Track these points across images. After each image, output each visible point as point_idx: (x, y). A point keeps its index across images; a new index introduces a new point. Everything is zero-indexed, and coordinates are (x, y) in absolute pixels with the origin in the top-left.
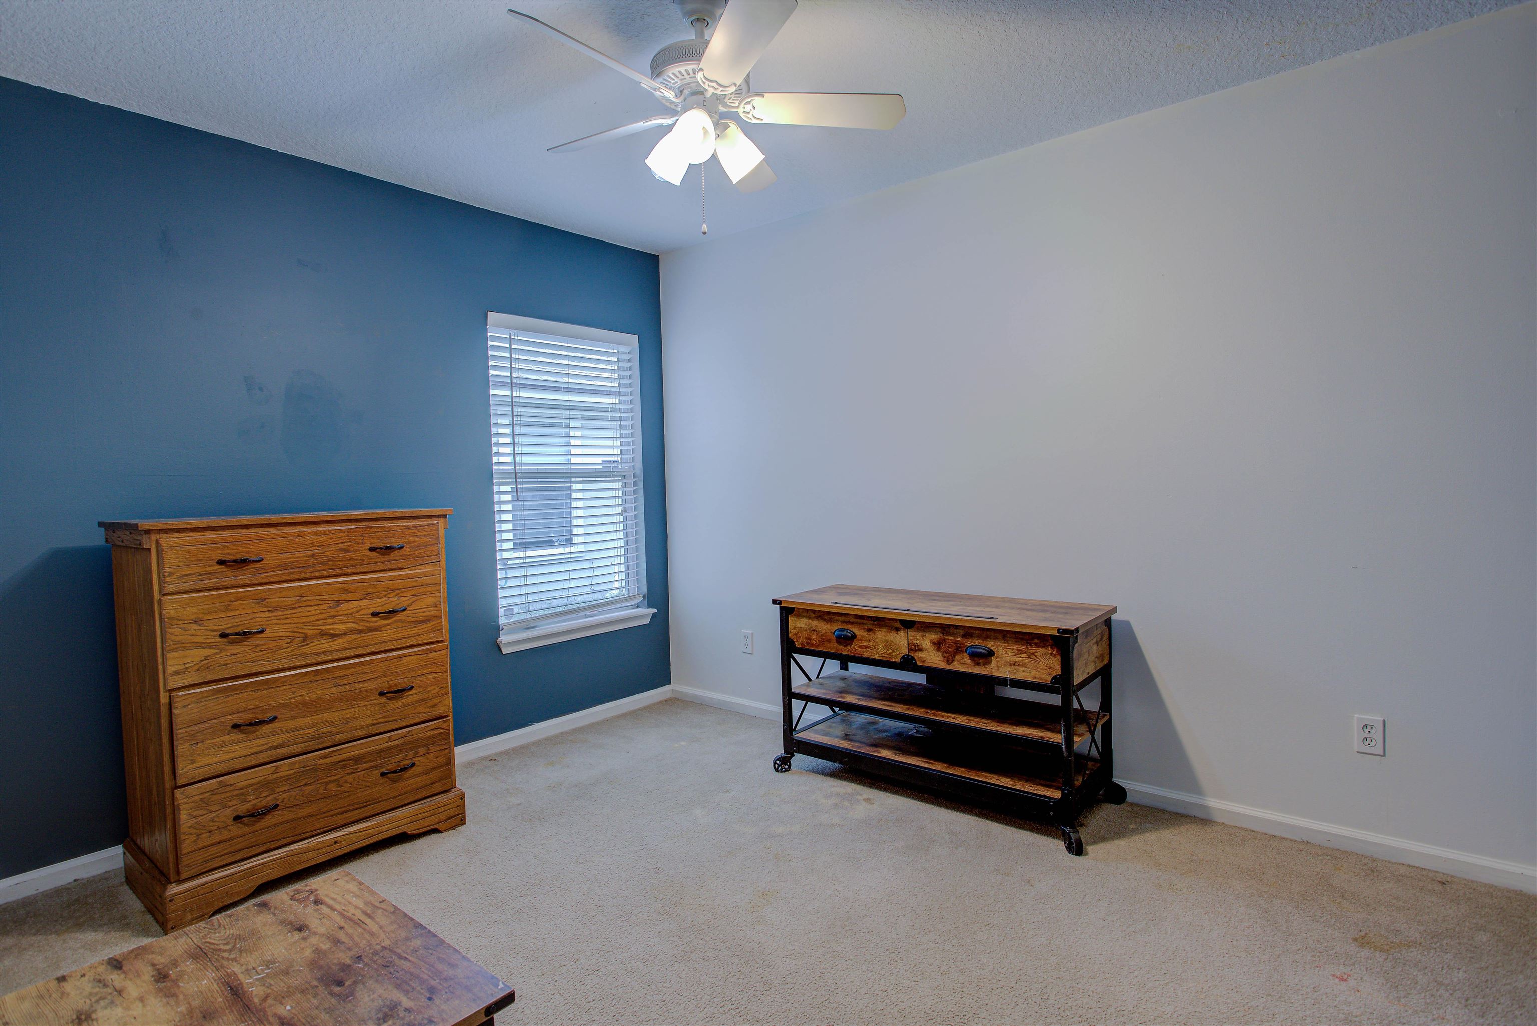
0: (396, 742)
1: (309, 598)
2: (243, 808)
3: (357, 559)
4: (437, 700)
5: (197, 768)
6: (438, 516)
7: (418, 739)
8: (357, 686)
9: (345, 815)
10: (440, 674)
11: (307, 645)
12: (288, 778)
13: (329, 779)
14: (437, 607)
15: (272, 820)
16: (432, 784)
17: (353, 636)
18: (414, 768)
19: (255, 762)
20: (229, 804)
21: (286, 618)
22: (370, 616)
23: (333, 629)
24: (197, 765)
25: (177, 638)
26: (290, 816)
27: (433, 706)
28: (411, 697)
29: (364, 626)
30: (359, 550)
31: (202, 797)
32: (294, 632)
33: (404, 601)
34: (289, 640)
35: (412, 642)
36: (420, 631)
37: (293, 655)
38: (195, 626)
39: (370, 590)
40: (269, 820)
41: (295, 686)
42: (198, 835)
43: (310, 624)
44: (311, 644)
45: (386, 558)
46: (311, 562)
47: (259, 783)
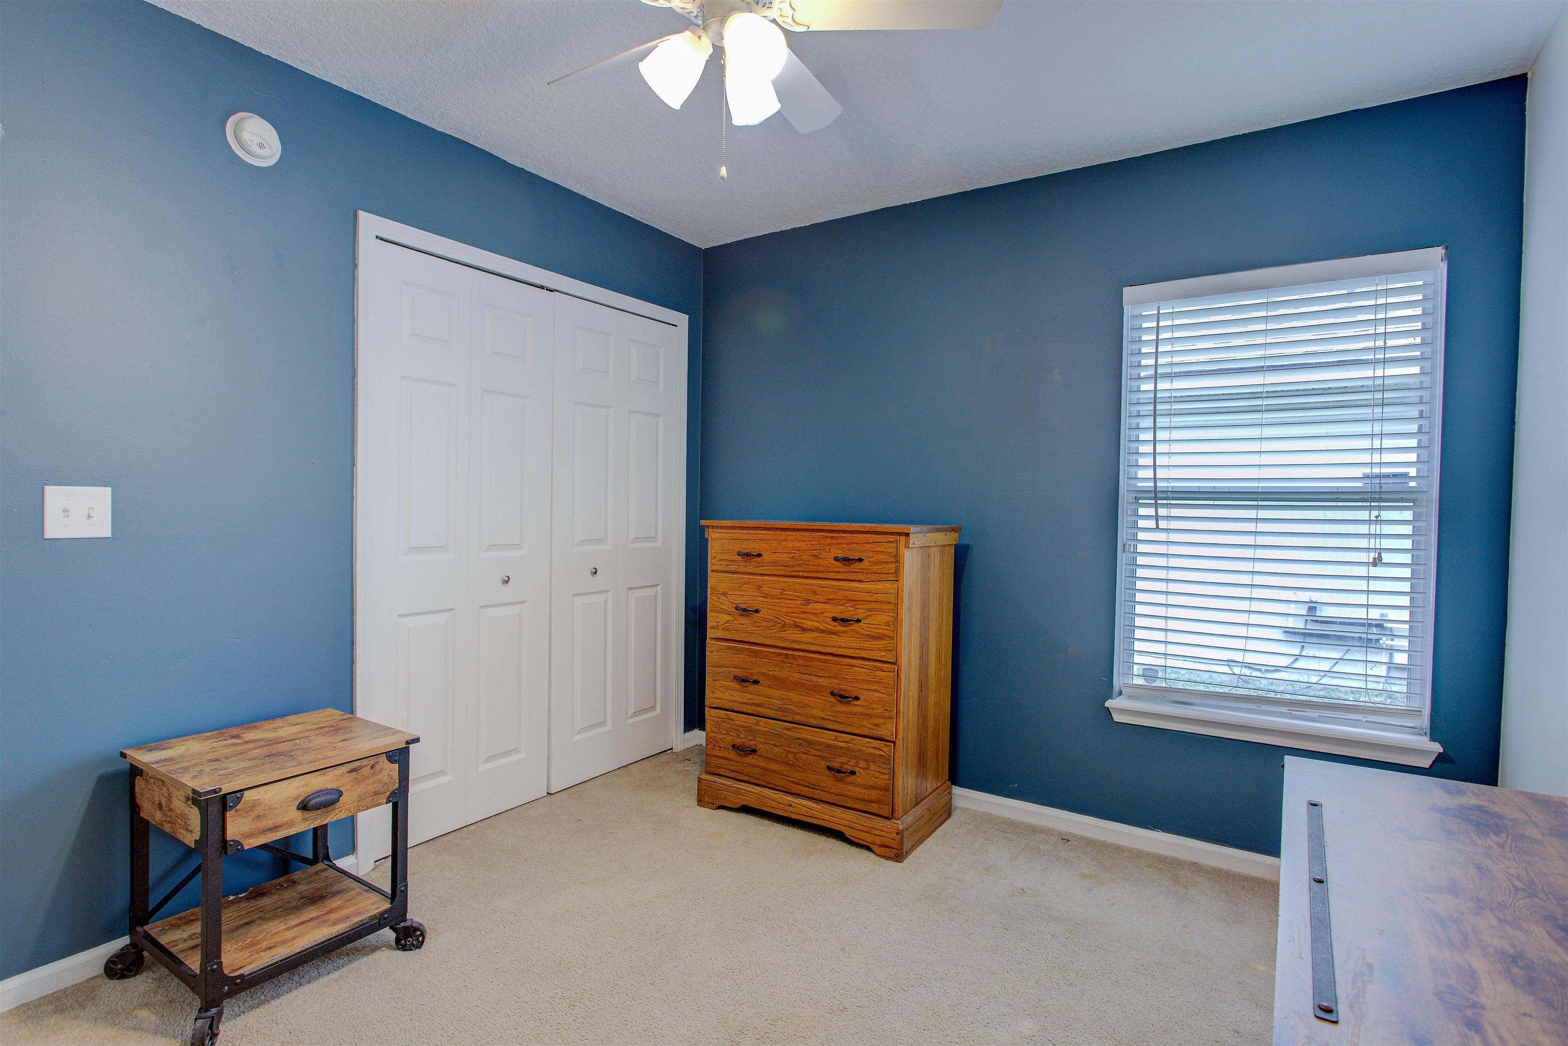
0: (842, 744)
1: (788, 593)
2: (739, 741)
3: (824, 566)
4: (880, 721)
5: (715, 698)
6: (899, 534)
7: (860, 751)
8: (815, 679)
9: (798, 787)
10: (885, 696)
11: (784, 631)
12: (764, 733)
13: (790, 749)
14: (889, 626)
15: (753, 761)
16: (870, 801)
17: (817, 634)
18: (854, 777)
19: (744, 710)
20: (731, 733)
21: (773, 606)
22: (831, 620)
23: (803, 623)
24: (716, 696)
25: (715, 603)
26: (762, 764)
27: (877, 725)
28: (857, 707)
29: (826, 628)
30: (826, 558)
31: (717, 719)
32: (777, 618)
33: (860, 614)
34: (774, 624)
35: (864, 655)
36: (874, 646)
37: (775, 636)
38: (723, 597)
39: (832, 597)
40: (750, 759)
41: (772, 661)
42: (714, 746)
43: (788, 614)
44: (787, 632)
45: (847, 569)
46: (791, 563)
47: (747, 727)
